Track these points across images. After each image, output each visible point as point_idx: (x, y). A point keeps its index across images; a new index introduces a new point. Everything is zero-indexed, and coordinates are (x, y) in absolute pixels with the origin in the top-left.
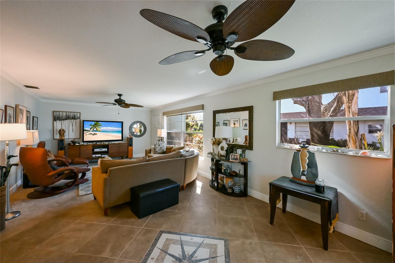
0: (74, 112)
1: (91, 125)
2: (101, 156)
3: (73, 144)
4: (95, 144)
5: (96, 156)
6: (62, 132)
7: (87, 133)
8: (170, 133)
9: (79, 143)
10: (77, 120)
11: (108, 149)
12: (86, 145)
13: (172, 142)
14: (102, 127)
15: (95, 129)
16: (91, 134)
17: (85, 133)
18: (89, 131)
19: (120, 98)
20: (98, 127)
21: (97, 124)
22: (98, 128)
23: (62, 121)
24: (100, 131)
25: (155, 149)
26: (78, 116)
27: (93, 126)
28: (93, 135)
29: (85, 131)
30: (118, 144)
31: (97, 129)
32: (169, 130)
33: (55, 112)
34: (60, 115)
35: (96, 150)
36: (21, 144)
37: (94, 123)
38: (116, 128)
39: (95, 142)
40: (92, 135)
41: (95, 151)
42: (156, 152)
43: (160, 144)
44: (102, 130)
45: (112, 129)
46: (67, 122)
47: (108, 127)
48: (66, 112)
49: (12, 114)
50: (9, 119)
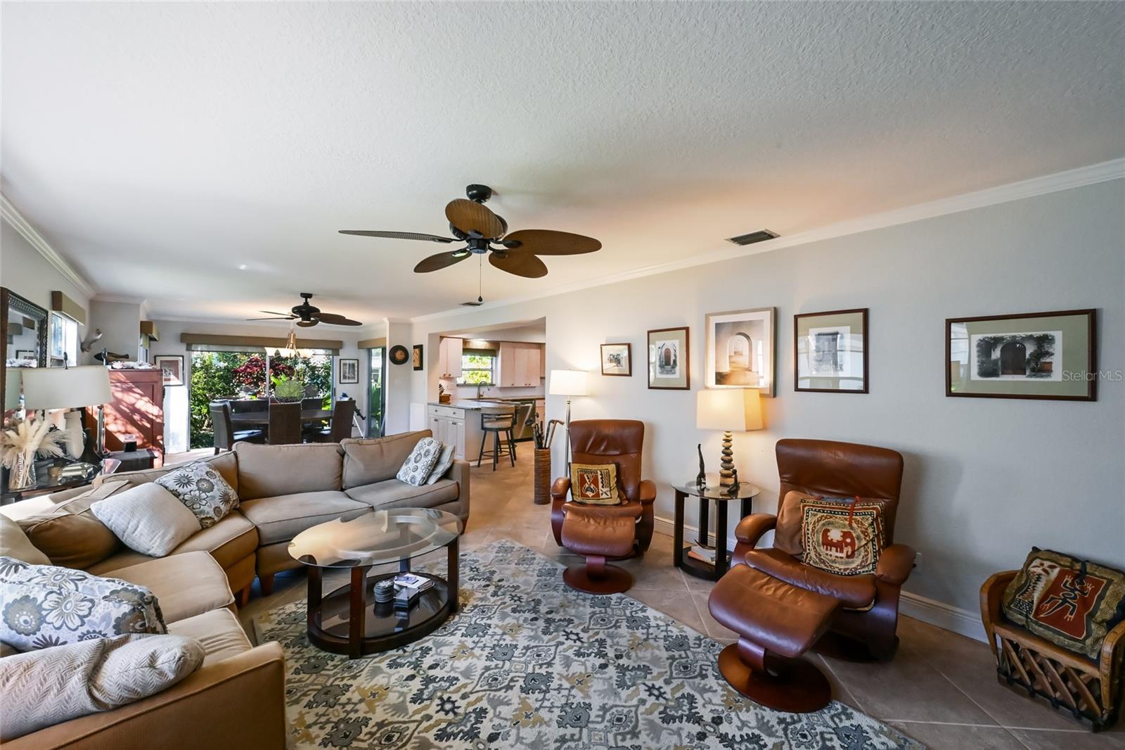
49: (674, 344)
50: (660, 359)
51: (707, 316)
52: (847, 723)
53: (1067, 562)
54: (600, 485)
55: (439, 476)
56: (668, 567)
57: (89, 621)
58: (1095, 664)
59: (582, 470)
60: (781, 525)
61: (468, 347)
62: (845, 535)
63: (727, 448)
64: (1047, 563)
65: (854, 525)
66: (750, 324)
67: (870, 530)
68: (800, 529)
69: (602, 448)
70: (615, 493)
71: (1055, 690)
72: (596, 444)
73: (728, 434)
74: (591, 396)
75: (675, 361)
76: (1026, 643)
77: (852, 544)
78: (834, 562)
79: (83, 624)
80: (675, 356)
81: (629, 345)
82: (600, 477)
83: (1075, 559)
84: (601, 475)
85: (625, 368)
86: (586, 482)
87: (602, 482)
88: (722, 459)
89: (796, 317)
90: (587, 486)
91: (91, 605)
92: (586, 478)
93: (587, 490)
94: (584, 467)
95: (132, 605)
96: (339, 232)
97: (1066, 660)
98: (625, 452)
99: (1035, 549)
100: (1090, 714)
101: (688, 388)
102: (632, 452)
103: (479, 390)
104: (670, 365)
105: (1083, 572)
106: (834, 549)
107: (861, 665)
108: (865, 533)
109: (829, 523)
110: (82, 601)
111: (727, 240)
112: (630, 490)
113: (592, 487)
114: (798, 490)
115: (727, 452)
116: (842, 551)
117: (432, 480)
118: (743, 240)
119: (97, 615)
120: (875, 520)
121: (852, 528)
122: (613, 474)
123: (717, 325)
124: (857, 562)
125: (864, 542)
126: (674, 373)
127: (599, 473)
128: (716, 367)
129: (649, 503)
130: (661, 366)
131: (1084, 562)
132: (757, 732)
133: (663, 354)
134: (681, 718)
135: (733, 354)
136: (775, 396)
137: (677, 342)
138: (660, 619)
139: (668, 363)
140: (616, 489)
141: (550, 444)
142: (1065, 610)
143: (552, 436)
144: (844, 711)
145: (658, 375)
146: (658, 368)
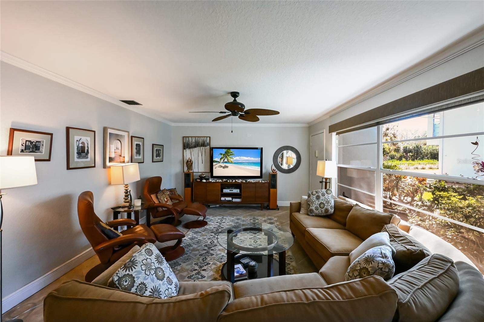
0: (203, 137)
1: (221, 154)
2: (232, 199)
3: (199, 180)
4: (225, 181)
5: (225, 199)
6: (189, 164)
7: (216, 166)
8: (346, 169)
9: (206, 179)
10: (207, 147)
11: (240, 191)
12: (213, 182)
13: (351, 189)
14: (234, 157)
15: (226, 160)
16: (221, 166)
17: (214, 165)
18: (219, 162)
19: (235, 100)
20: (230, 156)
21: (228, 152)
22: (229, 158)
23: (192, 150)
24: (232, 163)
25: (309, 205)
26: (207, 142)
27: (224, 155)
28: (224, 167)
29: (214, 162)
30: (254, 183)
31: (228, 160)
32: (343, 164)
33: (184, 138)
34: (189, 141)
35: (226, 191)
36: (112, 184)
37: (225, 150)
38: (252, 159)
39: (225, 179)
40: (222, 168)
41: (224, 192)
42: (311, 213)
43: (320, 194)
44: (235, 161)
45: (246, 160)
46: (196, 150)
47: (242, 157)
48: (195, 137)
49: (87, 139)
50: (77, 148)
51: (106, 128)
63: (126, 190)
66: (121, 136)
75: (88, 150)
80: (88, 147)
81: (52, 135)
85: (44, 154)
89: (132, 137)
101: (94, 167)
104: (84, 153)
115: (126, 192)
123: (110, 134)
126: (87, 158)
130: (78, 153)
133: (80, 145)
135: (116, 149)
137: (89, 139)
139: (83, 151)
145: (76, 160)
146: (76, 155)
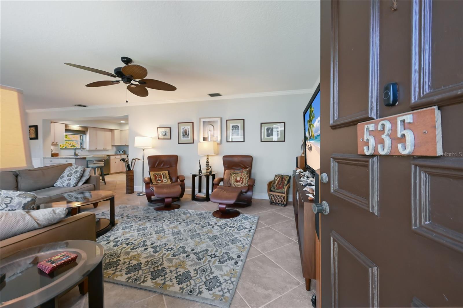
15: (310, 133)
16: (309, 147)
17: (306, 144)
40: (309, 150)
49: (188, 128)
50: (183, 133)
51: (200, 119)
52: (244, 216)
53: (280, 176)
54: (163, 178)
55: (84, 182)
56: (190, 201)
57: (10, 205)
58: (284, 193)
59: (155, 174)
60: (225, 179)
61: (67, 128)
62: (241, 178)
63: (208, 161)
64: (278, 177)
65: (243, 175)
66: (214, 122)
67: (246, 176)
68: (230, 179)
69: (162, 165)
70: (169, 180)
71: (279, 201)
72: (159, 164)
73: (208, 156)
74: (153, 148)
75: (188, 134)
76: (274, 194)
77: (242, 180)
78: (238, 185)
79: (7, 206)
80: (189, 132)
81: (170, 128)
82: (162, 175)
83: (282, 175)
84: (163, 174)
85: (168, 136)
86: (157, 178)
87: (163, 177)
88: (206, 164)
89: (227, 120)
90: (158, 179)
91: (10, 199)
92: (157, 176)
93: (158, 180)
94: (156, 172)
95: (31, 198)
96: (65, 63)
97: (280, 195)
98: (171, 166)
99: (276, 175)
100: (283, 204)
101: (193, 143)
102: (173, 166)
103: (75, 151)
104: (186, 135)
105: (283, 177)
106: (238, 182)
107: (245, 208)
108: (245, 177)
109: (237, 176)
110: (6, 198)
111: (207, 94)
112: (174, 179)
113: (160, 179)
114: (229, 169)
115: (208, 162)
116: (240, 182)
117: (80, 184)
118: (212, 95)
119: (15, 203)
120: (247, 173)
121: (242, 176)
122: (167, 174)
123: (203, 122)
124: (243, 184)
125: (245, 179)
126: (188, 138)
127: (162, 174)
128: (203, 136)
129: (183, 181)
130: (183, 136)
131: (283, 175)
132: (225, 223)
133: (184, 131)
134: (207, 226)
135: (208, 131)
136: (221, 144)
137: (189, 127)
138: (193, 211)
139: (186, 134)
140: (169, 179)
141: (133, 168)
142: (280, 185)
143: (134, 165)
144: (243, 215)
145: (182, 139)
146: (182, 136)
